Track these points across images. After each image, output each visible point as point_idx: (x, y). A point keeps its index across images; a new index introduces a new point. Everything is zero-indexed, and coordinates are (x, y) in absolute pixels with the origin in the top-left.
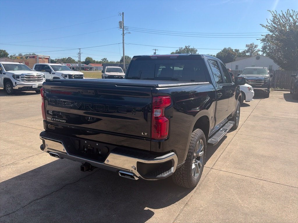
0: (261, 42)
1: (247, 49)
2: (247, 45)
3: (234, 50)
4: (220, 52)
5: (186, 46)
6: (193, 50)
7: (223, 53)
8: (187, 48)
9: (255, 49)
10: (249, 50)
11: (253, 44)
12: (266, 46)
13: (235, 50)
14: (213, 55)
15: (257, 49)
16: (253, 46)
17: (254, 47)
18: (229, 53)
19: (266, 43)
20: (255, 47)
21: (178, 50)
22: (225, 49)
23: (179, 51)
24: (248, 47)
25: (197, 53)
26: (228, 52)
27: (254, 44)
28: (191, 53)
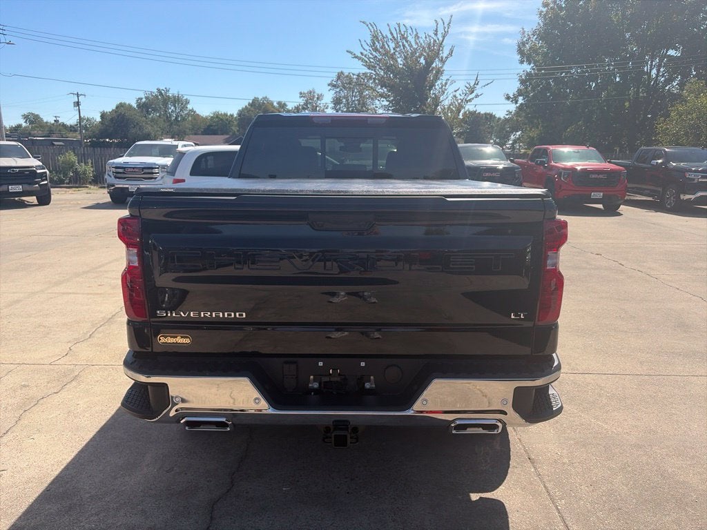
0: (330, 87)
1: (301, 101)
2: (301, 93)
3: (275, 104)
4: (246, 107)
5: (158, 90)
6: (178, 99)
7: (252, 109)
8: (161, 94)
9: (319, 102)
10: (306, 104)
11: (314, 92)
12: (340, 97)
13: (279, 103)
14: (229, 114)
15: (322, 102)
16: (314, 96)
17: (315, 99)
18: (266, 111)
19: (338, 90)
20: (318, 98)
21: (142, 99)
22: (255, 101)
23: (144, 100)
24: (304, 97)
25: (190, 107)
26: (263, 107)
27: (316, 91)
28: (175, 106)
